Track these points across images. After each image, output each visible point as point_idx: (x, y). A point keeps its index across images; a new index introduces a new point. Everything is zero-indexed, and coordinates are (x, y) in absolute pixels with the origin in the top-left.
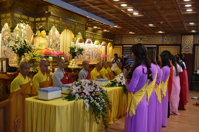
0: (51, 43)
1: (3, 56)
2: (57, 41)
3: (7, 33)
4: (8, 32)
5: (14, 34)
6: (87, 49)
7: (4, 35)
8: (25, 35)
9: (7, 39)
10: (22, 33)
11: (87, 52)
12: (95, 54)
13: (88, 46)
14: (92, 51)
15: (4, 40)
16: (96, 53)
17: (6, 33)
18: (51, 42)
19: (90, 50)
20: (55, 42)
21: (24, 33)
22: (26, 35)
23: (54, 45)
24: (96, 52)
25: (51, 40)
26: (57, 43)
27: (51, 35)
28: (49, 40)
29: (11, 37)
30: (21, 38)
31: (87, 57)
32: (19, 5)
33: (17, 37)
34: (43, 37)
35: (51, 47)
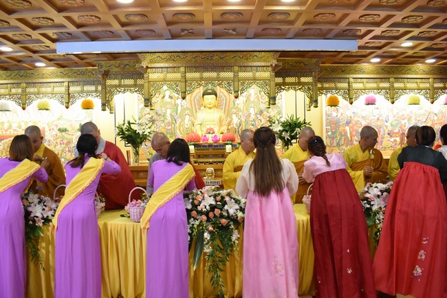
2: (270, 110)
5: (162, 111)
6: (391, 119)
7: (142, 115)
8: (184, 109)
9: (149, 119)
10: (178, 105)
11: (390, 128)
20: (265, 113)
21: (182, 106)
22: (187, 109)
26: (272, 114)
27: (252, 99)
28: (248, 110)
29: (155, 117)
30: (177, 114)
31: (392, 140)
32: (108, 65)
33: (168, 114)
34: (210, 108)
35: (253, 125)
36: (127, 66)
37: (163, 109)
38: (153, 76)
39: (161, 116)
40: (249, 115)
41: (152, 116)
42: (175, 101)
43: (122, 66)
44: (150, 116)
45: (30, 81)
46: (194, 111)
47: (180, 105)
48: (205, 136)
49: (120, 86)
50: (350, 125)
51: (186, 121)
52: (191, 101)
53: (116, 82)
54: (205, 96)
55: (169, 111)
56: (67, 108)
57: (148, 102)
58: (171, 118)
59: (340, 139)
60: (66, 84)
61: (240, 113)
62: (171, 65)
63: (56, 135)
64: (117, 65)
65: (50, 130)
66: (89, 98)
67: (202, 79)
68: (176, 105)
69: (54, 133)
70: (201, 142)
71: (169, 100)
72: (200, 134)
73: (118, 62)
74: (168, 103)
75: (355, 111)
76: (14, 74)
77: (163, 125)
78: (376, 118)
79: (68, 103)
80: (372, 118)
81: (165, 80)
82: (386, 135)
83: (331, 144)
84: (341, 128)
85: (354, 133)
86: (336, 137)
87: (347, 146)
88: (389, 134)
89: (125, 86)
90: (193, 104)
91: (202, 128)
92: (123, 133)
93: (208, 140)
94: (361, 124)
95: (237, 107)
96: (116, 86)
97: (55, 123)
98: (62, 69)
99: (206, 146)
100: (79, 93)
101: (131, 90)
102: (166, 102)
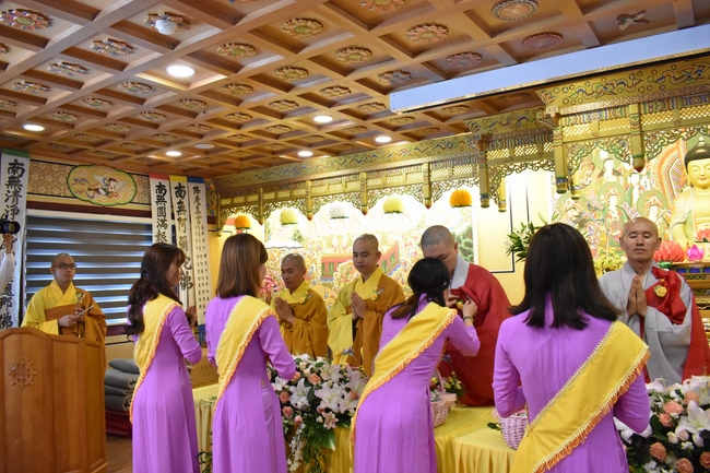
3: (572, 202)
5: (600, 201)
8: (645, 195)
9: (575, 218)
10: (632, 187)
17: (569, 202)
21: (641, 188)
22: (653, 193)
29: (587, 213)
30: (631, 205)
32: (489, 124)
33: (613, 207)
34: (704, 187)
36: (524, 121)
37: (602, 197)
38: (572, 131)
39: (598, 212)
41: (581, 213)
42: (626, 181)
43: (514, 122)
44: (576, 213)
45: (372, 169)
46: (668, 196)
47: (636, 188)
48: (695, 247)
49: (512, 159)
52: (660, 177)
53: (505, 153)
54: (691, 163)
55: (614, 201)
56: (428, 207)
57: (564, 184)
58: (620, 214)
60: (425, 167)
62: (607, 104)
63: (416, 253)
64: (504, 122)
65: (406, 245)
66: (464, 188)
67: (678, 124)
68: (629, 188)
69: (413, 250)
70: (686, 261)
71: (614, 179)
72: (683, 243)
73: (506, 115)
74: (612, 185)
76: (349, 160)
77: (603, 228)
79: (429, 199)
81: (596, 138)
89: (520, 159)
90: (665, 182)
91: (688, 232)
92: (521, 248)
93: (701, 256)
96: (505, 161)
97: (413, 234)
98: (417, 144)
99: (698, 270)
100: (445, 181)
101: (532, 165)
102: (608, 183)
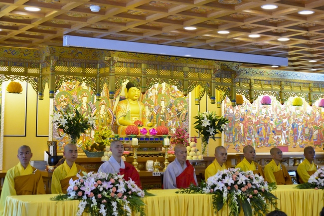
0: (163, 110)
1: (56, 137)
2: (179, 104)
3: (64, 97)
4: (65, 95)
5: (78, 99)
6: (275, 117)
7: (57, 102)
9: (65, 107)
11: (274, 126)
12: (303, 130)
13: (278, 110)
14: (292, 121)
15: (58, 109)
16: (310, 126)
17: (62, 97)
18: (164, 107)
19: (285, 121)
20: (174, 106)
23: (172, 114)
24: (306, 124)
25: (163, 104)
26: (180, 108)
27: (163, 93)
28: (159, 103)
30: (93, 104)
31: (276, 137)
32: (62, 51)
33: (84, 103)
34: (134, 100)
35: (163, 119)
36: (79, 54)
37: (80, 97)
39: (77, 105)
40: (160, 108)
41: (68, 104)
43: (75, 53)
44: (65, 104)
46: (110, 101)
49: (69, 73)
50: (244, 122)
51: (102, 112)
53: (65, 69)
54: (132, 88)
55: (85, 99)
58: (87, 107)
59: (236, 135)
61: (152, 106)
62: (135, 61)
68: (93, 94)
70: (140, 135)
71: (86, 88)
74: (85, 91)
75: (248, 109)
78: (264, 116)
80: (261, 116)
82: (271, 133)
83: (228, 139)
84: (236, 125)
85: (246, 130)
86: (232, 133)
87: (240, 143)
88: (273, 132)
89: (74, 74)
94: (252, 121)
95: (150, 100)
96: (65, 74)
100: (5, 74)
102: (83, 89)
